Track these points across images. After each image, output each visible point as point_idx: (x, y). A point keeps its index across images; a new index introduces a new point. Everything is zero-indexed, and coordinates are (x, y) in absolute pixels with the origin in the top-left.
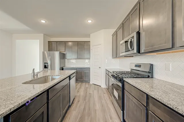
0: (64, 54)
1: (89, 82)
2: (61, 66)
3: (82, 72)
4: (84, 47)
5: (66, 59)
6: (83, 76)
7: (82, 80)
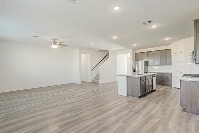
0: (147, 62)
1: (171, 86)
2: (145, 71)
3: (163, 77)
4: (165, 55)
5: (148, 66)
6: (165, 80)
7: (164, 83)
